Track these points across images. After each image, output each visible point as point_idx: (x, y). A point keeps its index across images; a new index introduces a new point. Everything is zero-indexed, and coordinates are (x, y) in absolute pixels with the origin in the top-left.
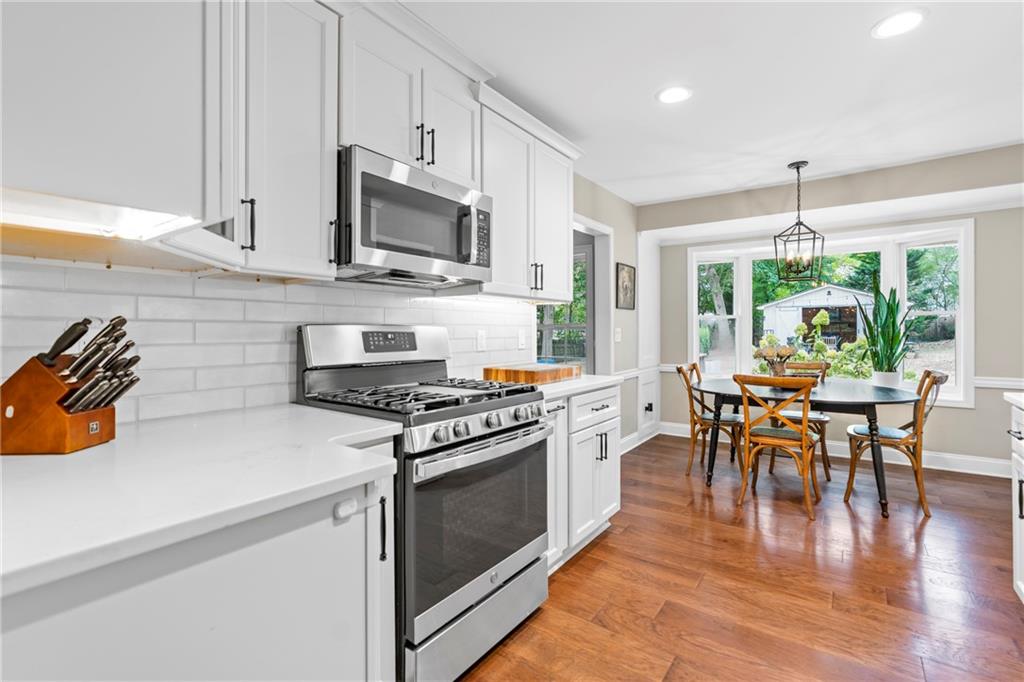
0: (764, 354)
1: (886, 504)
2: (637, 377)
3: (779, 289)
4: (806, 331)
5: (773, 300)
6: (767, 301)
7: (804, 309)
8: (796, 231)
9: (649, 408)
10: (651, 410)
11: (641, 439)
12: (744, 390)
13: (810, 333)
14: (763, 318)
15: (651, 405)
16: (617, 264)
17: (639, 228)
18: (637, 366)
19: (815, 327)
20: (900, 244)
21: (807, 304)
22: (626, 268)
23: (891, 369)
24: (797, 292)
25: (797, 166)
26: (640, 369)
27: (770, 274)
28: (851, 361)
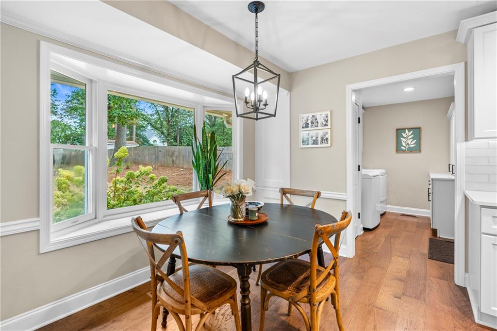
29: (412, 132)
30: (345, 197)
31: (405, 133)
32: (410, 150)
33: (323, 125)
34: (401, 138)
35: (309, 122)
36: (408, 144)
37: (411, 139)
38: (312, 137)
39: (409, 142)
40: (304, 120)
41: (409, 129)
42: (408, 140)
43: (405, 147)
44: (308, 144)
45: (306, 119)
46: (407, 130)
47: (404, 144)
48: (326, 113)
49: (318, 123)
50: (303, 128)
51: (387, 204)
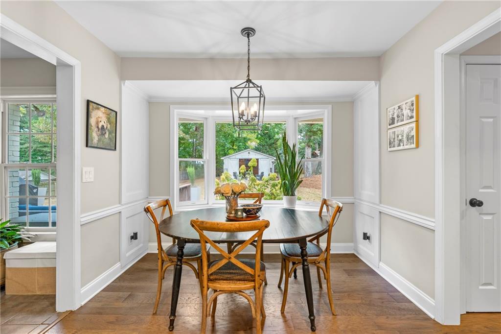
0: (222, 191)
1: (314, 320)
2: (120, 212)
3: (230, 151)
4: (245, 170)
5: (227, 155)
6: (225, 156)
7: (240, 159)
8: (247, 86)
9: (134, 237)
10: (136, 238)
11: (122, 268)
12: (201, 235)
13: (247, 171)
14: (223, 164)
15: (136, 234)
16: (88, 102)
17: (123, 77)
18: (120, 203)
19: (250, 167)
20: (295, 118)
21: (241, 157)
22: (103, 109)
23: (293, 195)
24: (237, 152)
25: (248, 32)
26: (122, 205)
27: (226, 143)
28: (267, 187)
30: (433, 224)
33: (409, 118)
35: (395, 116)
38: (398, 137)
40: (390, 113)
44: (394, 147)
45: (392, 113)
48: (411, 99)
49: (403, 115)
50: (390, 125)
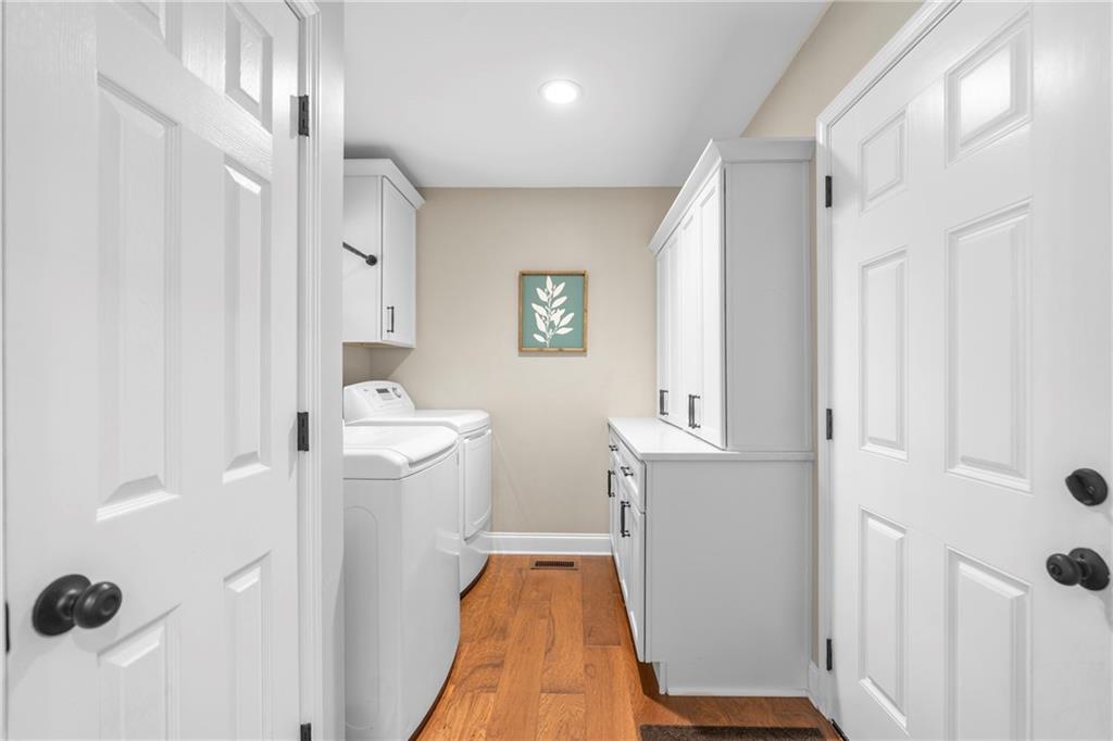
29: (562, 286)
31: (543, 287)
32: (560, 347)
34: (534, 306)
36: (552, 325)
37: (560, 307)
39: (556, 317)
41: (558, 276)
42: (552, 316)
43: (543, 335)
46: (549, 278)
47: (541, 326)
51: (492, 530)
